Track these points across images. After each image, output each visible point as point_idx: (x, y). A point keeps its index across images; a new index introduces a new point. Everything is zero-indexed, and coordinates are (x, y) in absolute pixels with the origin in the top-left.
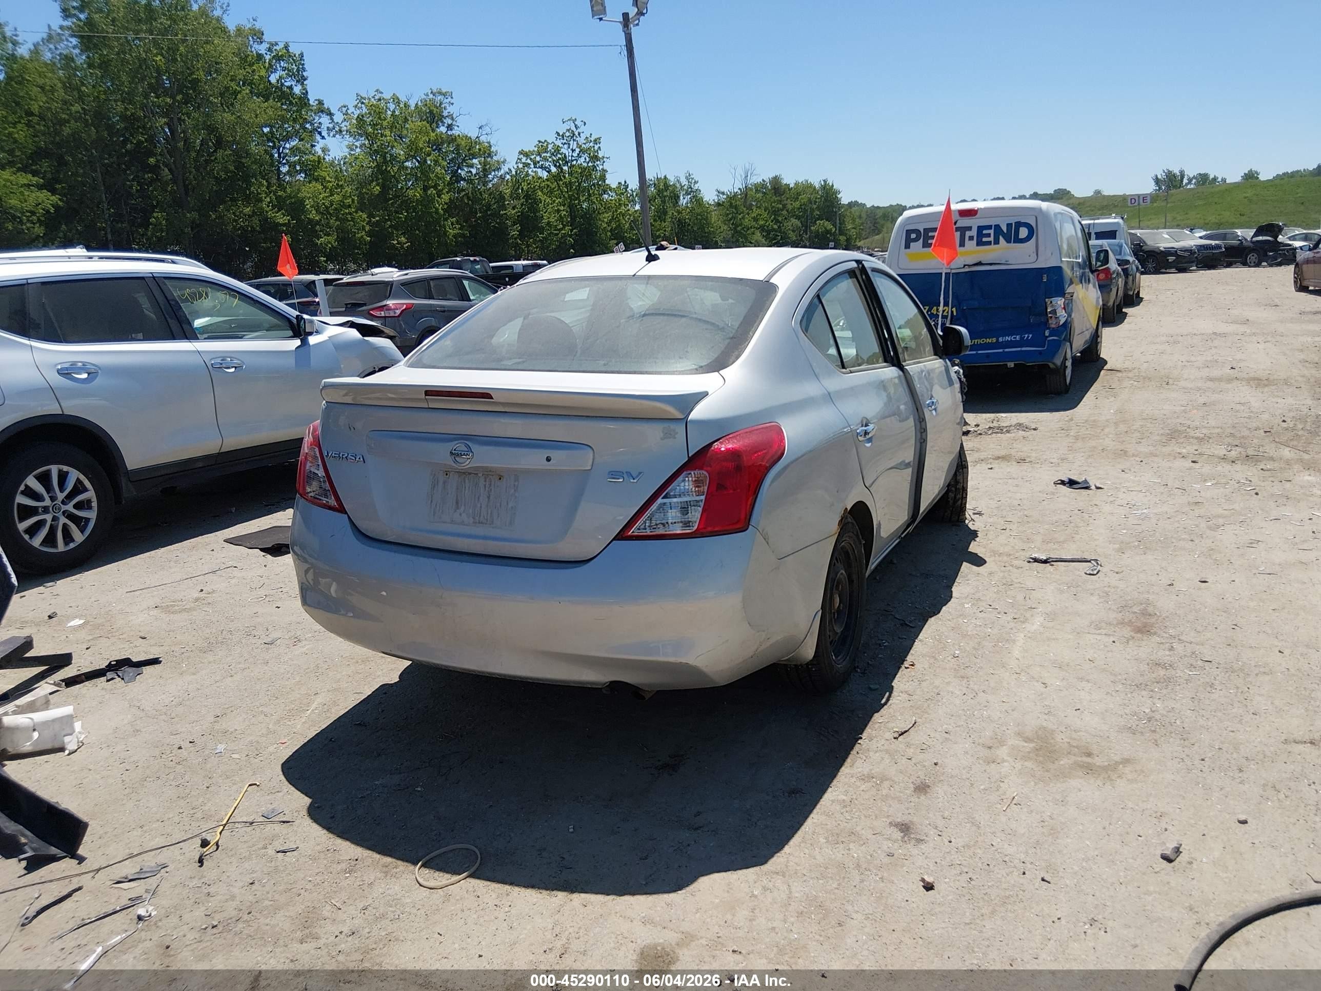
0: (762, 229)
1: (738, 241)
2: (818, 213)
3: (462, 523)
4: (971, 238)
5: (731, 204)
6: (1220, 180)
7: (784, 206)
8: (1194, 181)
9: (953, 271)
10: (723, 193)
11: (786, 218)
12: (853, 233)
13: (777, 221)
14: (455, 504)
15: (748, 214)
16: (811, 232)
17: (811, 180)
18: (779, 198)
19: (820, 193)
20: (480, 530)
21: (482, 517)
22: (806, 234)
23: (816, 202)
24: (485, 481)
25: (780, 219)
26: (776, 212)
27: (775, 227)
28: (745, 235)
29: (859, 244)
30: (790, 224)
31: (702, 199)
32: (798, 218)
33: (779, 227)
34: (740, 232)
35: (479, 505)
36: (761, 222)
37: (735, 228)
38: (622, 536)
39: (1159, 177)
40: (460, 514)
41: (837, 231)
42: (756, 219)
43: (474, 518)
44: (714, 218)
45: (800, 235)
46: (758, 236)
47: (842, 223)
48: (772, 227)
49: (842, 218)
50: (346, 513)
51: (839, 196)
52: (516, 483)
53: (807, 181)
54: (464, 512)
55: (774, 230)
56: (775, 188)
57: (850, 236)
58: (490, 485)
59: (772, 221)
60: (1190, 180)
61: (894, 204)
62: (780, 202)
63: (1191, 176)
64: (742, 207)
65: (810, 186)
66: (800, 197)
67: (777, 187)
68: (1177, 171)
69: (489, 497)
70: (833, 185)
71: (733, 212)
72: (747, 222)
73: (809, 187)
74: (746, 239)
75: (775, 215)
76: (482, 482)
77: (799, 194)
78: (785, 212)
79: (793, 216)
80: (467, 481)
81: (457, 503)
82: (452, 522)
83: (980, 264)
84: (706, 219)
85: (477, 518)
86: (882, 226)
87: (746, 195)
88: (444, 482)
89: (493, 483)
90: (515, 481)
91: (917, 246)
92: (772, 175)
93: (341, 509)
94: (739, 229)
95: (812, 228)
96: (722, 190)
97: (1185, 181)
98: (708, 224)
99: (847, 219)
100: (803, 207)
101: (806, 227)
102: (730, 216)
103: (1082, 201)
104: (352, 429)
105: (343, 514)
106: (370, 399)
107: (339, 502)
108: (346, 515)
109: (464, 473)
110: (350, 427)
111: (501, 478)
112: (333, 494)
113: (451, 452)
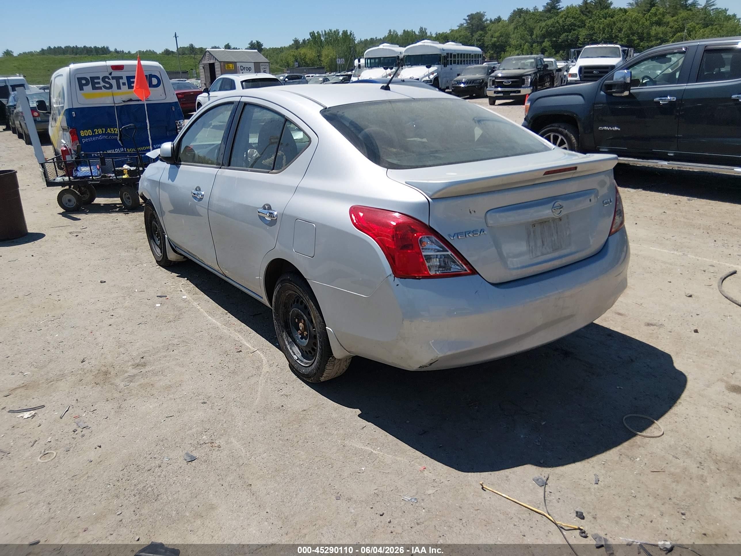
3: (548, 253)
4: (124, 84)
9: (116, 105)
14: (541, 243)
21: (556, 246)
24: (554, 224)
35: (553, 239)
38: (611, 233)
40: (545, 248)
43: (552, 248)
50: (477, 273)
54: (546, 246)
58: (556, 225)
69: (557, 233)
76: (552, 225)
80: (545, 227)
81: (543, 242)
82: (543, 254)
83: (131, 100)
85: (554, 247)
88: (534, 232)
90: (567, 219)
91: (88, 89)
93: (474, 271)
104: (473, 212)
105: (476, 275)
106: (494, 186)
107: (471, 268)
108: (478, 275)
109: (543, 222)
110: (470, 212)
111: (561, 220)
112: (465, 265)
113: (553, 209)
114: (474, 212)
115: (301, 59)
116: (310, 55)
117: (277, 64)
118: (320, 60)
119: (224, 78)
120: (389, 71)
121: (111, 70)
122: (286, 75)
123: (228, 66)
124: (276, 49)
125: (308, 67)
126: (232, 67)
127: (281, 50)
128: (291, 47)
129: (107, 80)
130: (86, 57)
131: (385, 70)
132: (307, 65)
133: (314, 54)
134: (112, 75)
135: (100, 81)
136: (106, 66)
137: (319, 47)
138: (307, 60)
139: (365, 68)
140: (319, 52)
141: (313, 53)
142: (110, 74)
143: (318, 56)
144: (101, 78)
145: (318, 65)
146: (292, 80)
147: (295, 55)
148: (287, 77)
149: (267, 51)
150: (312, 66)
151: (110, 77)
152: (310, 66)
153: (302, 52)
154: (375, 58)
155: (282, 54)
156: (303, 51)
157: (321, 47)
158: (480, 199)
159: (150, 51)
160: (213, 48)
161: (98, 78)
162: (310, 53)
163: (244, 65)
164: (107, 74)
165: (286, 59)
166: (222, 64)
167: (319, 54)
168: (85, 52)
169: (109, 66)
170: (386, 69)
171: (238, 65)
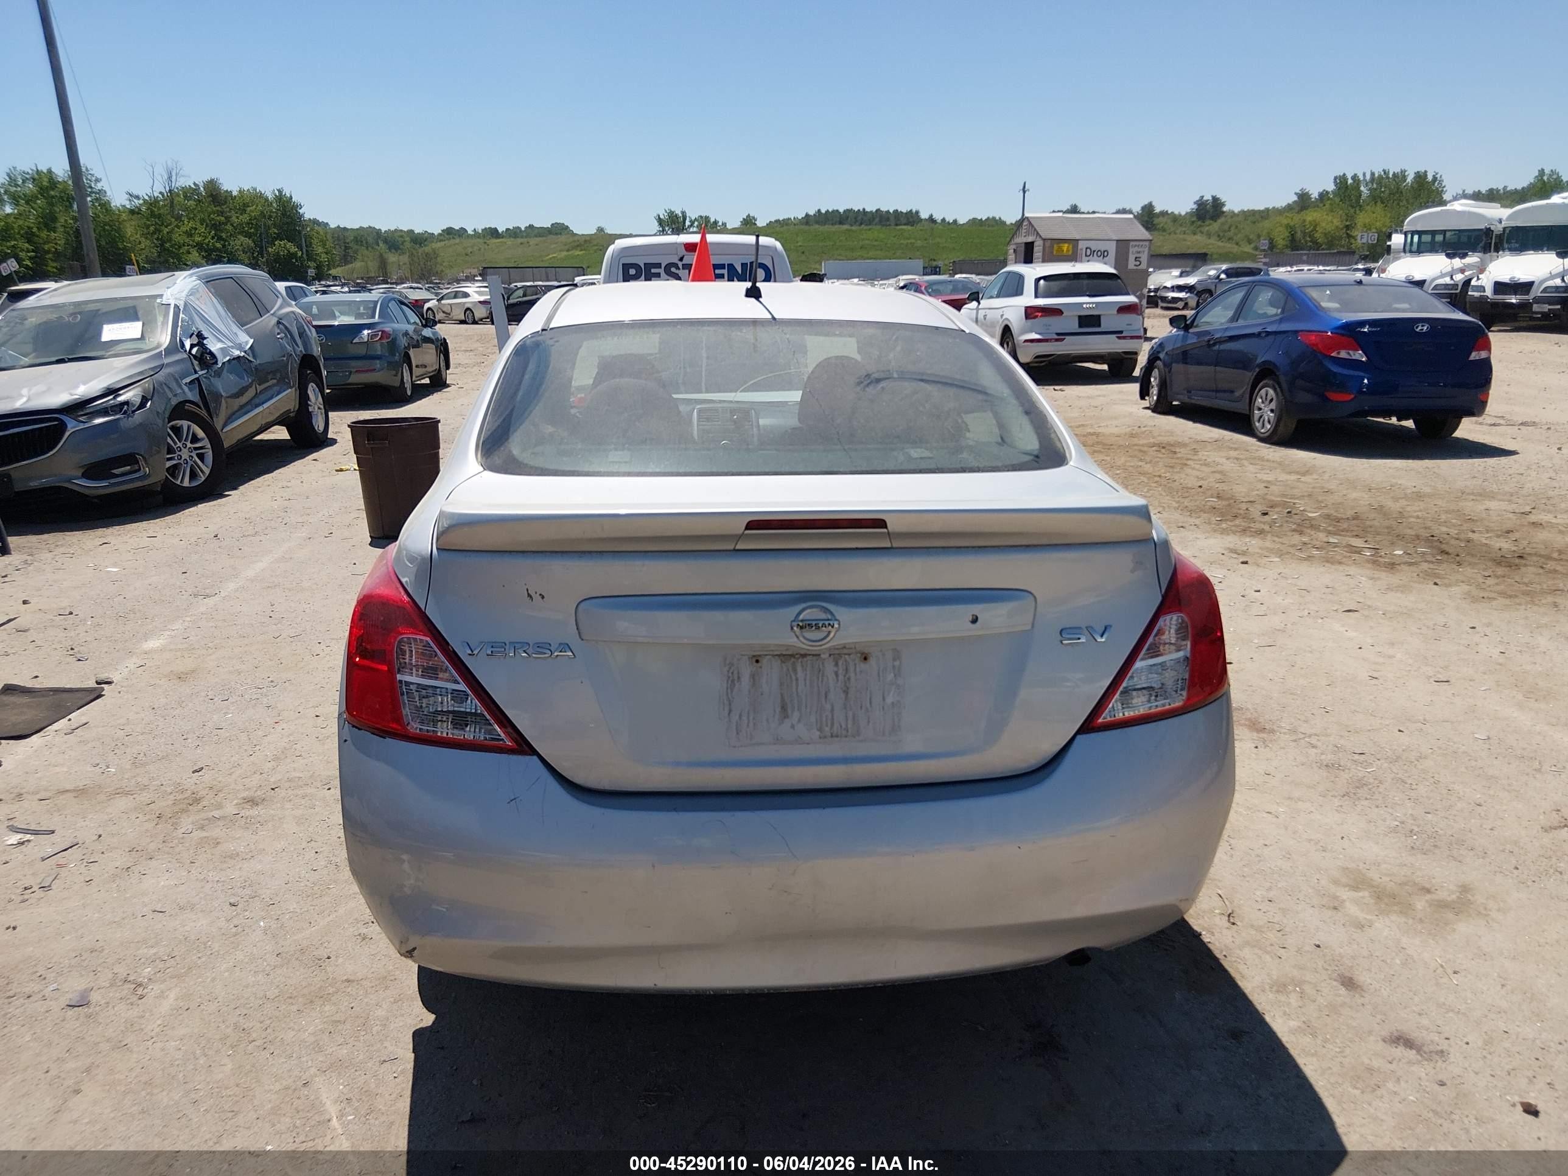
0: (200, 246)
1: (167, 261)
2: (276, 231)
3: (799, 741)
5: (152, 211)
6: (720, 224)
7: (228, 218)
8: (696, 223)
10: (138, 197)
11: (231, 235)
12: (324, 258)
13: (220, 239)
14: (778, 710)
15: (178, 227)
16: (268, 253)
17: (260, 188)
18: (218, 208)
19: (274, 205)
20: (834, 749)
21: (836, 725)
22: (262, 258)
23: (270, 217)
24: (837, 665)
25: (224, 235)
26: (216, 227)
27: (218, 245)
28: (177, 254)
29: (333, 272)
30: (238, 243)
31: (109, 202)
32: (249, 235)
33: (224, 246)
34: (168, 250)
35: (828, 707)
36: (198, 239)
37: (162, 245)
38: (1089, 726)
39: (662, 217)
40: (793, 727)
41: (305, 256)
42: (189, 234)
43: (820, 730)
44: (130, 230)
45: (254, 258)
46: (195, 255)
47: (309, 245)
48: (214, 246)
49: (308, 238)
50: (533, 752)
51: (301, 211)
52: (897, 663)
53: (255, 189)
54: (799, 721)
55: (218, 249)
56: (212, 195)
57: (320, 262)
58: (847, 670)
59: (213, 238)
60: (692, 222)
61: (365, 226)
62: (222, 213)
63: (693, 219)
64: (169, 217)
65: (261, 195)
66: (248, 209)
67: (214, 194)
68: (678, 212)
69: (846, 692)
70: (291, 198)
71: (156, 223)
72: (178, 237)
73: (257, 197)
74: (179, 260)
75: (216, 230)
76: (829, 668)
77: (246, 205)
78: (229, 227)
79: (240, 233)
80: (799, 669)
81: (784, 708)
82: (778, 740)
84: (119, 230)
85: (827, 729)
86: (356, 252)
87: (172, 202)
88: (753, 676)
89: (852, 668)
90: (894, 660)
92: (207, 178)
93: (522, 746)
94: (167, 245)
95: (270, 249)
96: (135, 193)
97: (688, 223)
98: (122, 237)
99: (315, 241)
100: (254, 222)
101: (261, 248)
102: (152, 228)
103: (588, 238)
104: (536, 597)
105: (528, 758)
106: (591, 540)
107: (515, 735)
108: (535, 757)
109: (792, 656)
110: (529, 595)
111: (865, 659)
112: (501, 726)
113: (795, 624)
114: (540, 598)
115: (1304, 233)
116: (1327, 224)
117: (1250, 244)
118: (1349, 236)
119: (1009, 272)
120: (1457, 262)
121: (683, 251)
122: (1224, 267)
123: (1060, 248)
124: (1253, 213)
125: (1318, 250)
126: (1068, 250)
127: (1265, 214)
128: (1289, 208)
129: (673, 270)
130: (870, 230)
131: (1449, 260)
132: (1317, 246)
133: (1337, 222)
134: (684, 262)
135: (661, 271)
136: (674, 245)
137: (1352, 207)
138: (1317, 235)
139: (1403, 254)
140: (1350, 217)
141: (1335, 221)
142: (681, 259)
143: (1347, 227)
144: (663, 266)
145: (1343, 246)
146: (1237, 277)
147: (1292, 224)
148: (1223, 272)
149: (1232, 217)
150: (1327, 249)
151: (680, 264)
152: (1323, 249)
153: (1309, 219)
154: (1433, 233)
155: (1266, 224)
156: (1310, 216)
157: (1357, 209)
158: (558, 568)
159: (994, 218)
160: (1118, 212)
161: (659, 265)
162: (1328, 222)
163: (1094, 246)
164: (675, 259)
165: (1268, 233)
166: (1048, 244)
167: (1348, 223)
168: (877, 220)
169: (680, 244)
170: (1450, 256)
171: (1082, 245)
